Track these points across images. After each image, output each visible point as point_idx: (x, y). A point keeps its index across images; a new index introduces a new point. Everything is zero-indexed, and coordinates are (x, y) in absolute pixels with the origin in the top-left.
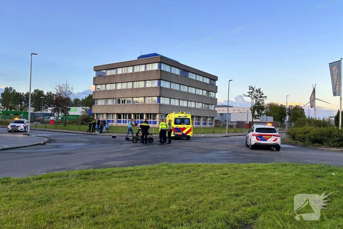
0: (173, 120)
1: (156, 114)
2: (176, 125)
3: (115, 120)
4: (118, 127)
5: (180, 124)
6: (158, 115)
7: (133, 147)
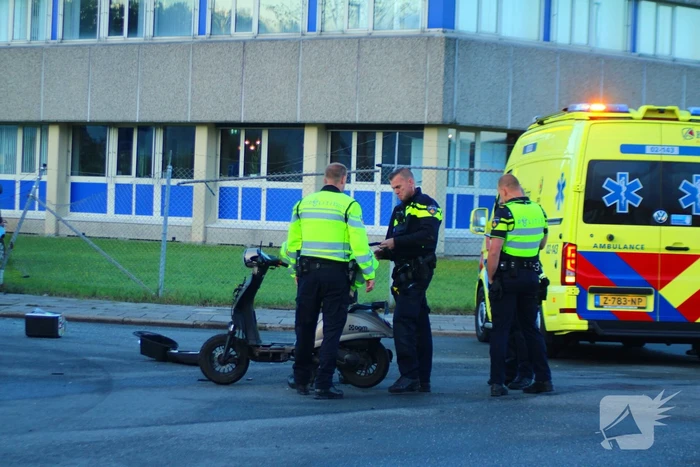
0: (577, 182)
1: (417, 129)
2: (602, 231)
3: (51, 178)
4: (78, 241)
5: (640, 216)
6: (430, 138)
7: (203, 417)
